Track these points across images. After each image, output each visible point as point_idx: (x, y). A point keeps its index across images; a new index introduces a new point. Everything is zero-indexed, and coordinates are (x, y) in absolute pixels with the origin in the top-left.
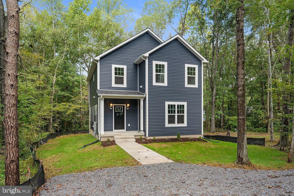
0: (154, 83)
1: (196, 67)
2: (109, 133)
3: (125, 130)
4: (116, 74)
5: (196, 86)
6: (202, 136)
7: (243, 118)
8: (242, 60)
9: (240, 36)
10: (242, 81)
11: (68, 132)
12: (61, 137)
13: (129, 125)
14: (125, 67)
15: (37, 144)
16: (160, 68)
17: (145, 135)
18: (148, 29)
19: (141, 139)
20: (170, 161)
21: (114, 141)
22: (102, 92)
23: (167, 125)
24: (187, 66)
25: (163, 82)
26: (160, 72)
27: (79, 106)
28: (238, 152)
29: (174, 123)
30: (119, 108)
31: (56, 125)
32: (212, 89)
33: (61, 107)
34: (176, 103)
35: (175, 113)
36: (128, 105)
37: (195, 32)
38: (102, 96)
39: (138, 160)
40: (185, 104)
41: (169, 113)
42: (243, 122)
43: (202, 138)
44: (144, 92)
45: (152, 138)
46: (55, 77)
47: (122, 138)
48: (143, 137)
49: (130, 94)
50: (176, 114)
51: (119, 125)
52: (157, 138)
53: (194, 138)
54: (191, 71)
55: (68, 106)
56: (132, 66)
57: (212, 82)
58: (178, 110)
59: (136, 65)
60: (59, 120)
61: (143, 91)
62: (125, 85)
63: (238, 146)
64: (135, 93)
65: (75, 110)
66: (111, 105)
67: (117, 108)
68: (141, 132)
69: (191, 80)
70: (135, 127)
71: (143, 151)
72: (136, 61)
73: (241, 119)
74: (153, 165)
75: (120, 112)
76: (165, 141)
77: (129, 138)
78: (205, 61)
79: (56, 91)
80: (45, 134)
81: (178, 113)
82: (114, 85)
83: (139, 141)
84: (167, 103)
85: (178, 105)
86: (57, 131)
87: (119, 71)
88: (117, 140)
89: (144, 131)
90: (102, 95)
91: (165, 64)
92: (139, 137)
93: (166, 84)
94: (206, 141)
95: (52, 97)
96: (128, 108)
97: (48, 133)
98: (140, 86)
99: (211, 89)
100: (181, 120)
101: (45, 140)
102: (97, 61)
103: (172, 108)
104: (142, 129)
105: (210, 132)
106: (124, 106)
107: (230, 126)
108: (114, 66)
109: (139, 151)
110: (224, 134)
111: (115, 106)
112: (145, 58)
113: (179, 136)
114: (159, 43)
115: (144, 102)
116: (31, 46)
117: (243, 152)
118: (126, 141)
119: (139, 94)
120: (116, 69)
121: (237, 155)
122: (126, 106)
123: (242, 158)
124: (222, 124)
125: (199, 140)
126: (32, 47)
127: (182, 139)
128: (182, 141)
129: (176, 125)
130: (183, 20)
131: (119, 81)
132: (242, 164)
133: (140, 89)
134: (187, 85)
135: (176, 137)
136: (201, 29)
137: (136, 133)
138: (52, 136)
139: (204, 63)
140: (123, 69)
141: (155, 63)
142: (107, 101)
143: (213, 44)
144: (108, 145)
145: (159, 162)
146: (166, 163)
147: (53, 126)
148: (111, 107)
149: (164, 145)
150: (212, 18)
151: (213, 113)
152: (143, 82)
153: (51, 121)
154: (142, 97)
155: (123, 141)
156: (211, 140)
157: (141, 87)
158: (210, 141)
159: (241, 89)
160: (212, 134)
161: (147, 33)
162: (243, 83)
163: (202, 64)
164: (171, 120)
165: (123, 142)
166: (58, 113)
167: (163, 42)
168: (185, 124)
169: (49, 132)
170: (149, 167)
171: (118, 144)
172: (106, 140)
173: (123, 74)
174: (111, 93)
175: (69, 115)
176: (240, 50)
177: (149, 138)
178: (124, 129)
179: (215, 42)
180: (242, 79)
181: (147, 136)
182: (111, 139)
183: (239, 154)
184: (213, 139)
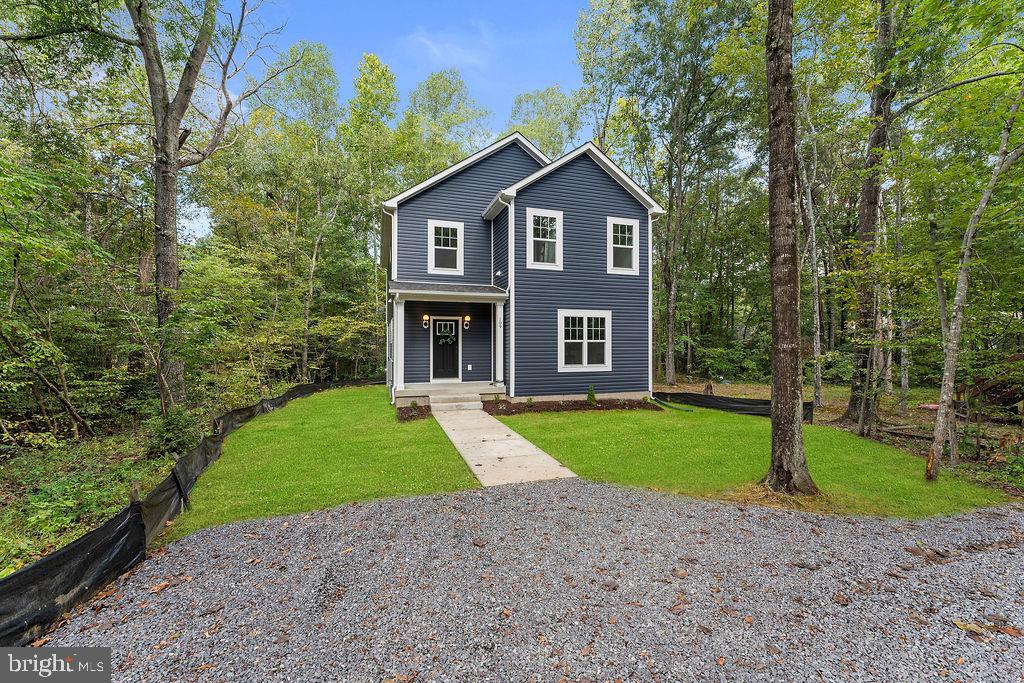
0: (531, 264)
1: (635, 224)
2: (417, 388)
3: (459, 380)
4: (438, 242)
5: (635, 271)
6: (648, 396)
7: (793, 349)
8: (790, 168)
9: (783, 96)
10: (788, 235)
11: (343, 382)
12: (326, 392)
13: (470, 367)
14: (460, 227)
15: (247, 413)
16: (542, 228)
17: (508, 393)
18: (517, 136)
19: (497, 402)
20: (567, 473)
21: (428, 408)
22: (400, 285)
23: (562, 367)
24: (611, 221)
25: (553, 261)
26: (544, 236)
27: (368, 325)
28: (774, 451)
29: (580, 362)
30: (446, 325)
31: (313, 367)
32: (669, 285)
33: (325, 326)
34: (585, 314)
35: (581, 337)
36: (468, 318)
37: (627, 160)
38: (397, 295)
39: (476, 470)
40: (607, 315)
41: (567, 337)
42: (792, 361)
43: (649, 401)
44: (505, 285)
45: (524, 400)
46: (314, 259)
47: (449, 401)
48: (503, 397)
49: (471, 291)
50: (585, 341)
51: (446, 367)
52: (536, 399)
53: (630, 401)
54: (622, 233)
55: (343, 325)
56: (478, 224)
57: (667, 269)
58: (589, 332)
59: (487, 222)
60: (323, 356)
61: (502, 282)
62: (460, 270)
63: (775, 434)
64: (484, 289)
65: (359, 332)
66: (426, 317)
67: (440, 325)
68: (498, 384)
69: (622, 258)
70: (484, 372)
71: (496, 436)
72: (487, 210)
73: (784, 351)
74: (515, 490)
75: (448, 337)
76: (557, 408)
77: (468, 400)
78: (657, 209)
79: (317, 292)
80: (285, 386)
81: (589, 338)
82: (432, 269)
83: (491, 407)
84: (562, 314)
85: (589, 319)
86: (318, 380)
87: (445, 237)
88: (436, 405)
89: (506, 381)
90: (397, 292)
91: (559, 215)
92: (492, 398)
93: (558, 265)
94: (661, 409)
95: (308, 304)
96: (466, 325)
97: (293, 384)
98: (496, 271)
99: (664, 285)
100: (596, 355)
101: (280, 402)
102: (391, 210)
103: (574, 325)
104: (500, 376)
105: (664, 383)
106: (457, 322)
107: (707, 370)
108: (432, 224)
109: (486, 437)
110: (698, 389)
111: (435, 321)
112: (507, 199)
113: (591, 396)
114: (539, 166)
115: (504, 312)
116: (270, 195)
117: (793, 453)
118: (459, 408)
119: (492, 290)
120: (438, 230)
121: (773, 462)
122: (463, 321)
123: (789, 472)
124: (689, 366)
125: (643, 405)
126: (272, 197)
127: (600, 401)
128: (599, 409)
129: (585, 367)
130: (601, 130)
131: (446, 259)
132: (789, 490)
133: (496, 277)
134: (611, 269)
135: (583, 397)
136: (643, 150)
137: (484, 387)
138: (302, 391)
139: (654, 216)
140: (454, 232)
141: (531, 213)
142: (413, 309)
143: (670, 184)
144: (412, 418)
145: (534, 478)
146: (554, 482)
147: (308, 369)
148: (426, 324)
149: (555, 419)
150: (666, 128)
151: (670, 340)
152: (502, 264)
153: (305, 358)
154: (500, 299)
155: (452, 407)
156: (669, 404)
157: (499, 273)
158: (670, 407)
159: (785, 259)
160: (668, 391)
161: (515, 144)
162: (790, 241)
163: (650, 217)
164: (573, 355)
165: (451, 409)
166: (320, 339)
167: (548, 162)
168: (607, 366)
169: (298, 381)
170: (500, 495)
171: (437, 415)
172: (408, 403)
173: (454, 244)
174: (424, 287)
175: (345, 344)
176: (780, 137)
177: (516, 400)
178: (458, 377)
179: (674, 180)
180: (790, 227)
181: (512, 394)
182: (421, 403)
183: (780, 460)
184: (674, 402)
